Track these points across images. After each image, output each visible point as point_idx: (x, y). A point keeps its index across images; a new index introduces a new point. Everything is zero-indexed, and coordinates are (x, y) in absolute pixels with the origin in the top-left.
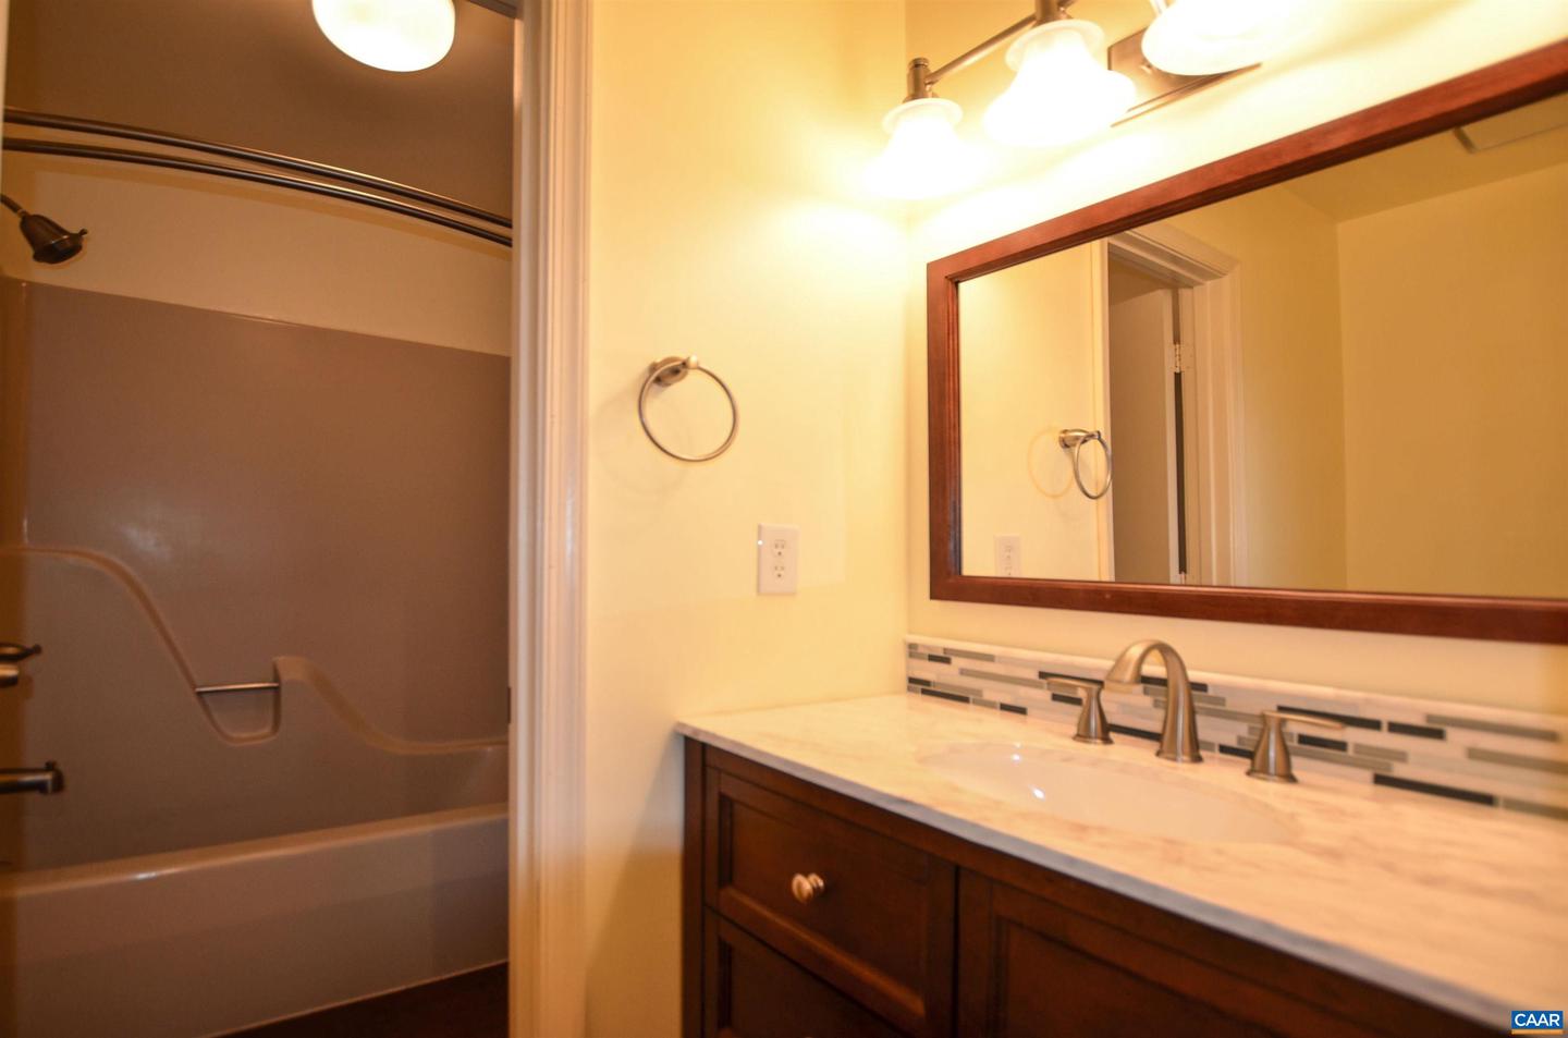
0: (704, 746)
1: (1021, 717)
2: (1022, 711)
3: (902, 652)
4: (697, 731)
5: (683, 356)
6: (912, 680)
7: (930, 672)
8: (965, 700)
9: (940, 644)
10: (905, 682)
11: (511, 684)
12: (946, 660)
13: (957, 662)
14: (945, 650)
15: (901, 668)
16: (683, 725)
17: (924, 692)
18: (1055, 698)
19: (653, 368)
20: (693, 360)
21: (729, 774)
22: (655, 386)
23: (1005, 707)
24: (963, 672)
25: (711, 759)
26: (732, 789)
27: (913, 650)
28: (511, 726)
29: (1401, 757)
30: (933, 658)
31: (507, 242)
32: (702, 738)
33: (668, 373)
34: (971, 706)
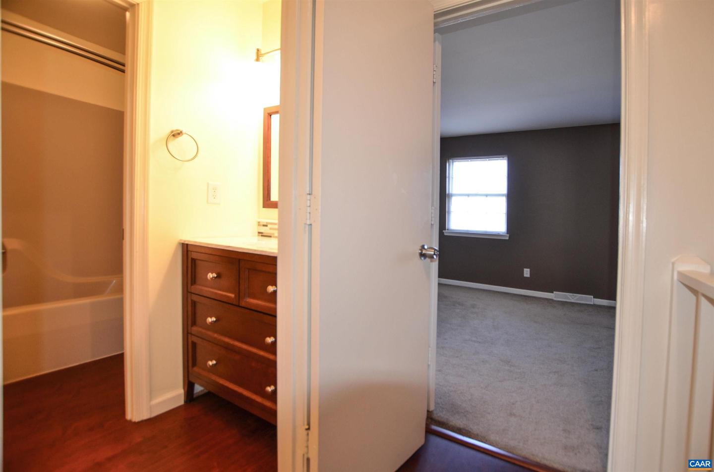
0: (187, 245)
3: (256, 224)
4: (185, 241)
5: (181, 128)
6: (259, 233)
7: (263, 229)
8: (270, 237)
9: (264, 221)
10: (257, 234)
11: (124, 228)
12: (266, 226)
13: (270, 226)
14: (267, 223)
15: (256, 229)
16: (181, 240)
17: (262, 236)
19: (172, 132)
20: (184, 132)
21: (194, 252)
22: (172, 137)
24: (271, 229)
25: (190, 249)
26: (194, 256)
27: (259, 224)
28: (124, 241)
30: (264, 225)
31: (123, 71)
32: (186, 243)
33: (176, 134)
34: (272, 238)
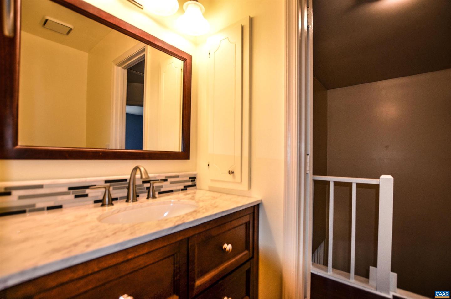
1: (59, 210)
2: (60, 207)
18: (76, 196)
23: (49, 208)
29: (162, 187)
34: (28, 214)
